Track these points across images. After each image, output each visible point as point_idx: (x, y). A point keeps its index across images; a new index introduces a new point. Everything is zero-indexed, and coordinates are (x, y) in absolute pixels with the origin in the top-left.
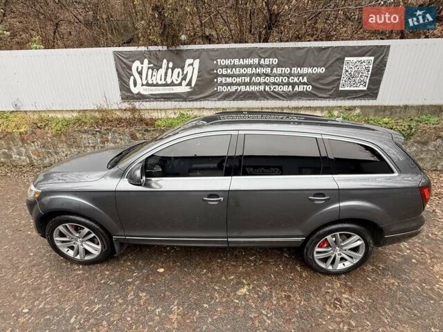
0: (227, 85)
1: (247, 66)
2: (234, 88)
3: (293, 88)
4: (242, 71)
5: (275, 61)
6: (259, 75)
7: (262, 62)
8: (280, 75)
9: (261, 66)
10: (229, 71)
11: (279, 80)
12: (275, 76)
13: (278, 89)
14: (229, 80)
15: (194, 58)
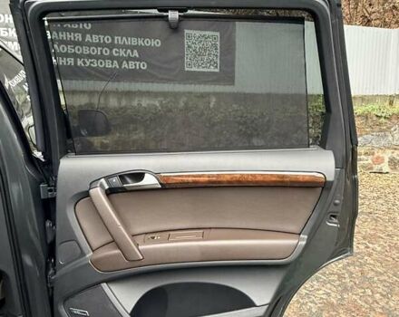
5: (87, 24)
6: (64, 42)
8: (97, 45)
11: (98, 51)
13: (97, 64)
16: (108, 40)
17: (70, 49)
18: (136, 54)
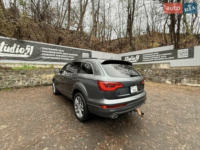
0: (46, 56)
1: (54, 51)
2: (49, 58)
3: (70, 59)
4: (52, 52)
5: (63, 51)
6: (58, 54)
7: (59, 50)
8: (65, 55)
9: (59, 52)
10: (47, 52)
11: (65, 56)
12: (64, 55)
13: (65, 59)
14: (47, 55)
15: (31, 45)
16: (67, 54)
17: (59, 56)
18: (73, 57)
